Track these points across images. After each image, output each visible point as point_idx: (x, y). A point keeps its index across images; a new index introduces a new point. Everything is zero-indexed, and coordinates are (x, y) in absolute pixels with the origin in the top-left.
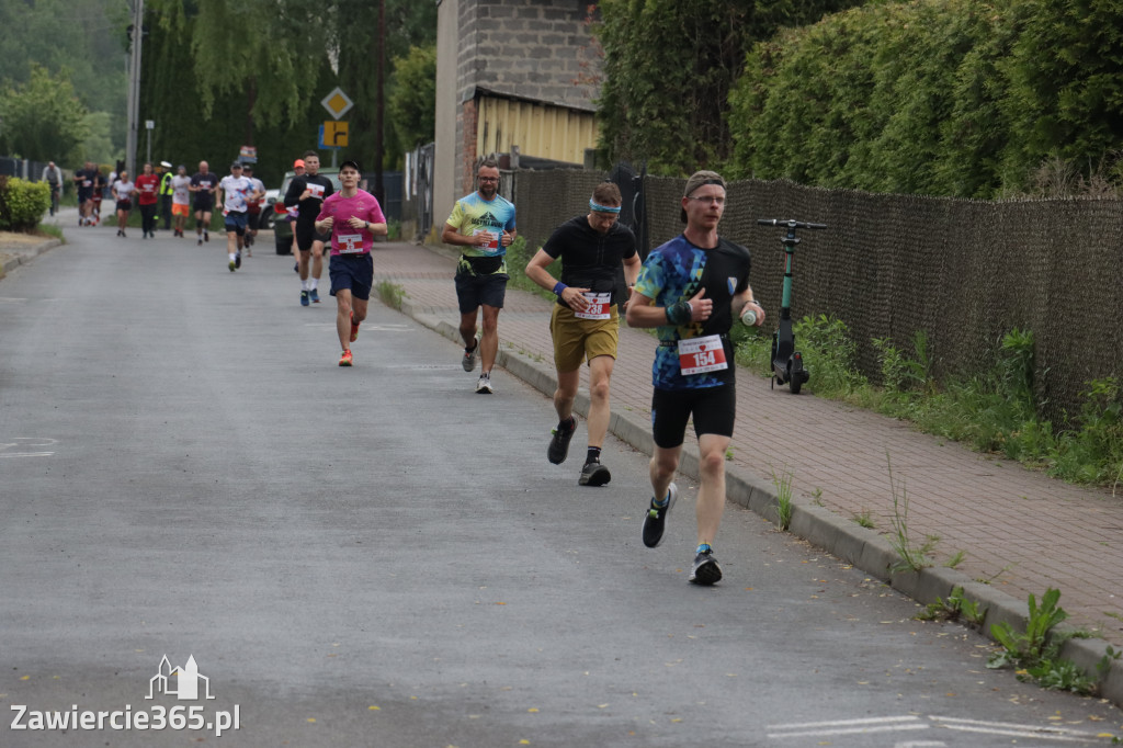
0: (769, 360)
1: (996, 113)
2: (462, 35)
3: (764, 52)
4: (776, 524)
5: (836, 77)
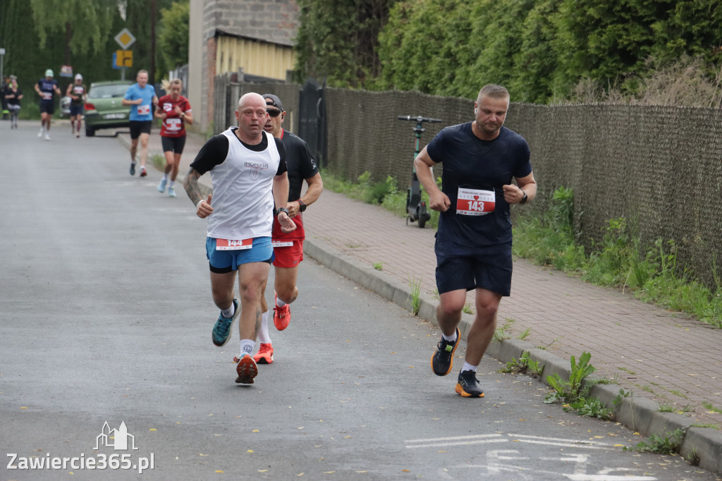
0: (405, 207)
1: (549, 49)
3: (401, 9)
4: (410, 311)
5: (448, 25)
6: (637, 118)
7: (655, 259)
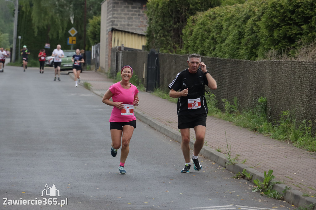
1: (257, 36)
2: (108, 13)
3: (192, 19)
5: (212, 26)
6: (295, 67)
7: (303, 129)
